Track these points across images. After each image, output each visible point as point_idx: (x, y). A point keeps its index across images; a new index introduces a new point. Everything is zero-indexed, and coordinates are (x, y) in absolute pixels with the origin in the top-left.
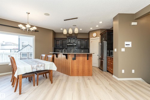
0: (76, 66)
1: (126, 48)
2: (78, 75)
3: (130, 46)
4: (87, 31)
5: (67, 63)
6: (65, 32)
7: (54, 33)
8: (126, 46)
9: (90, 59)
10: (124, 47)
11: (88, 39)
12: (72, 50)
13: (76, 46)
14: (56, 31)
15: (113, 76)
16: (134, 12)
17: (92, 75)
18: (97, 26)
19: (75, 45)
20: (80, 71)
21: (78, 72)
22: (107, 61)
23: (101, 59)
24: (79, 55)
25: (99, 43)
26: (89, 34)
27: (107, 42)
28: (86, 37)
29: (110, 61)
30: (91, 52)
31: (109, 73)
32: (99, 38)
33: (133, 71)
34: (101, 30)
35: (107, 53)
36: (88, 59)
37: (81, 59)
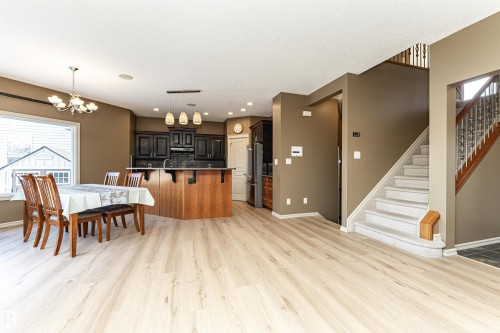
0: (196, 196)
1: (293, 158)
2: (201, 216)
3: (300, 154)
4: (221, 118)
5: (176, 192)
6: (170, 119)
7: (135, 118)
8: (293, 155)
9: (227, 181)
10: (290, 156)
11: (224, 138)
12: (184, 163)
13: (193, 152)
14: (138, 113)
15: (273, 213)
16: (307, 92)
17: (231, 215)
18: (243, 110)
19: (192, 149)
20: (207, 208)
21: (202, 209)
22: (264, 185)
23: (252, 181)
24: (203, 173)
25: (248, 147)
26: (224, 125)
27: (262, 145)
28: (219, 132)
29: (268, 185)
30: (230, 165)
31: (266, 210)
32: (247, 135)
33: (305, 201)
34: (252, 118)
35: (264, 170)
36: (222, 181)
37: (207, 179)
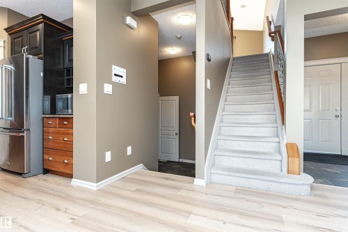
1: (115, 85)
3: (123, 81)
8: (115, 79)
22: (45, 133)
23: (15, 128)
27: (41, 61)
29: (54, 133)
33: (129, 150)
